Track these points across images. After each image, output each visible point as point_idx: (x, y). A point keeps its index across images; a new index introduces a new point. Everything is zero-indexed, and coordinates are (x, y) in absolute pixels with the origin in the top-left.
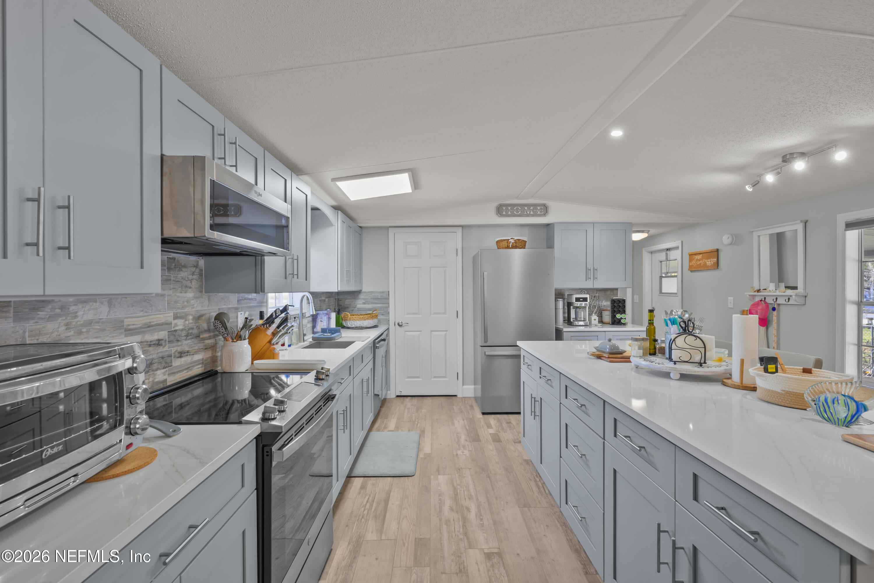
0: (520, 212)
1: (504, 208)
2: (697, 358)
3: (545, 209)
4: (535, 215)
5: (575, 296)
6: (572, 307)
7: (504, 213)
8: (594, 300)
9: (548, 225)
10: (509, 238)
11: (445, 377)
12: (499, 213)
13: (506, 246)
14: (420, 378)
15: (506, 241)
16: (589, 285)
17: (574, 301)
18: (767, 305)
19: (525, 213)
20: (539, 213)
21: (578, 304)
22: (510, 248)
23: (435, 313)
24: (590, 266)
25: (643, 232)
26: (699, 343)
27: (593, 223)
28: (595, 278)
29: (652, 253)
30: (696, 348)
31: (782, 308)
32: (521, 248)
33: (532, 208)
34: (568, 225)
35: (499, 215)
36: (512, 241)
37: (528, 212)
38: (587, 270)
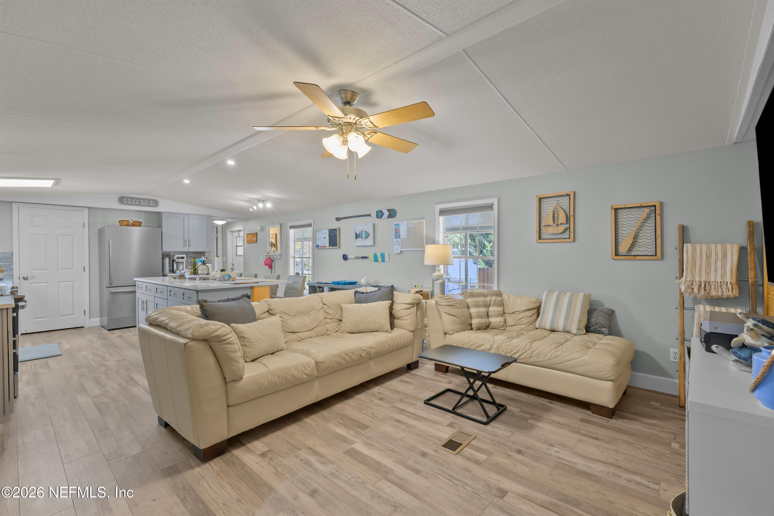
0: (137, 203)
1: (125, 199)
2: (206, 272)
3: (156, 203)
4: (149, 206)
5: (176, 256)
6: (174, 262)
7: (125, 202)
8: (190, 258)
9: (158, 212)
10: (129, 219)
11: (73, 315)
12: (120, 202)
13: (127, 224)
14: (47, 318)
15: (127, 221)
16: (186, 249)
17: (176, 259)
18: (271, 259)
19: (141, 204)
20: (151, 205)
21: (180, 260)
22: (130, 226)
23: (62, 269)
24: (186, 238)
25: (223, 220)
26: (206, 267)
27: (188, 214)
28: (189, 246)
29: (232, 232)
30: (205, 269)
31: (276, 260)
32: (138, 226)
33: (146, 201)
34: (172, 215)
35: (121, 203)
36: (132, 221)
37: (144, 204)
38: (185, 241)
